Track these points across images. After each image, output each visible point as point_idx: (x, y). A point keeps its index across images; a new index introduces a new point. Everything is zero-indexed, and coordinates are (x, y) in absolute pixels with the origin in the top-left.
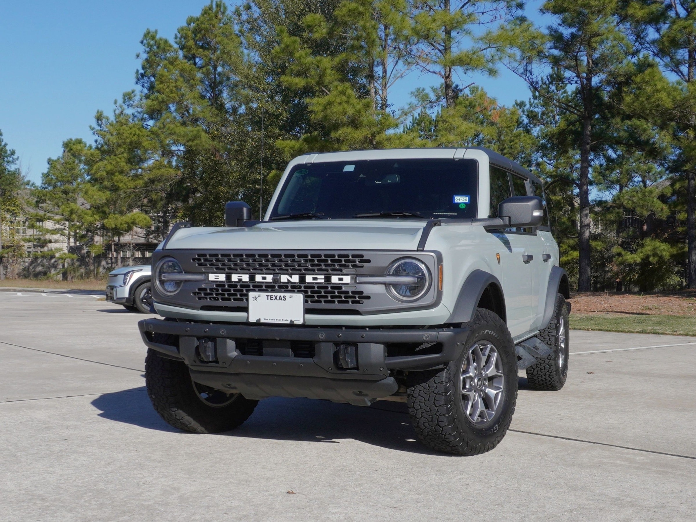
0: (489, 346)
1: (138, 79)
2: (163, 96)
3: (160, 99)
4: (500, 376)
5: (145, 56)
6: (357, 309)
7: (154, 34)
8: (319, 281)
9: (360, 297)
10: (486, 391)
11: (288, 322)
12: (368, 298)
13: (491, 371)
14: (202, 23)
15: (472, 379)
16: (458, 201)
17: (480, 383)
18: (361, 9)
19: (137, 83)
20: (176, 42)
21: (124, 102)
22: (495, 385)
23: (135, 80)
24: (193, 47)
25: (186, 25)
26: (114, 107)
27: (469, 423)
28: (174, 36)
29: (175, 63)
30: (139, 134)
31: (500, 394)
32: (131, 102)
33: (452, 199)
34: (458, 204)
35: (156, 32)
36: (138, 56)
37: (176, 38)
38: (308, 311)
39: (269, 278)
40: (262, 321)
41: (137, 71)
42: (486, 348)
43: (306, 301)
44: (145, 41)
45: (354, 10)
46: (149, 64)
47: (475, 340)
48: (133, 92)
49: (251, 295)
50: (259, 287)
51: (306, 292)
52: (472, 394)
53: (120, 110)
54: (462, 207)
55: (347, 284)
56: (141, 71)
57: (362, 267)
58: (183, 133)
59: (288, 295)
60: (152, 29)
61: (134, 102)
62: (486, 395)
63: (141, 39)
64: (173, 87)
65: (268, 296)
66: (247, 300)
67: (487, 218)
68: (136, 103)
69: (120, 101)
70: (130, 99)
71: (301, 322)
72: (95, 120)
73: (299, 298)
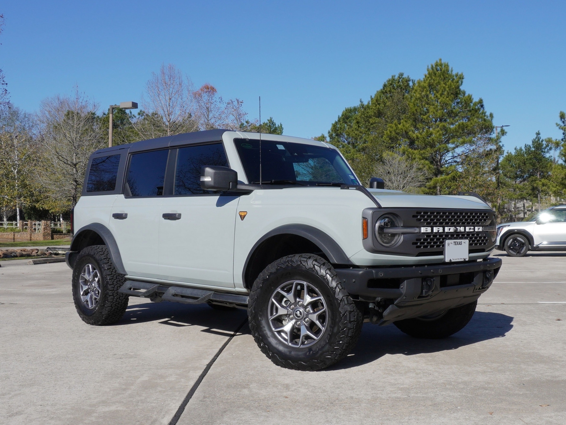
6: (485, 248)
8: (471, 230)
9: (486, 240)
11: (463, 260)
38: (471, 251)
39: (452, 229)
40: (453, 261)
43: (469, 244)
49: (447, 242)
50: (447, 236)
51: (468, 238)
55: (481, 232)
65: (454, 242)
66: (444, 246)
71: (468, 259)
73: (466, 243)
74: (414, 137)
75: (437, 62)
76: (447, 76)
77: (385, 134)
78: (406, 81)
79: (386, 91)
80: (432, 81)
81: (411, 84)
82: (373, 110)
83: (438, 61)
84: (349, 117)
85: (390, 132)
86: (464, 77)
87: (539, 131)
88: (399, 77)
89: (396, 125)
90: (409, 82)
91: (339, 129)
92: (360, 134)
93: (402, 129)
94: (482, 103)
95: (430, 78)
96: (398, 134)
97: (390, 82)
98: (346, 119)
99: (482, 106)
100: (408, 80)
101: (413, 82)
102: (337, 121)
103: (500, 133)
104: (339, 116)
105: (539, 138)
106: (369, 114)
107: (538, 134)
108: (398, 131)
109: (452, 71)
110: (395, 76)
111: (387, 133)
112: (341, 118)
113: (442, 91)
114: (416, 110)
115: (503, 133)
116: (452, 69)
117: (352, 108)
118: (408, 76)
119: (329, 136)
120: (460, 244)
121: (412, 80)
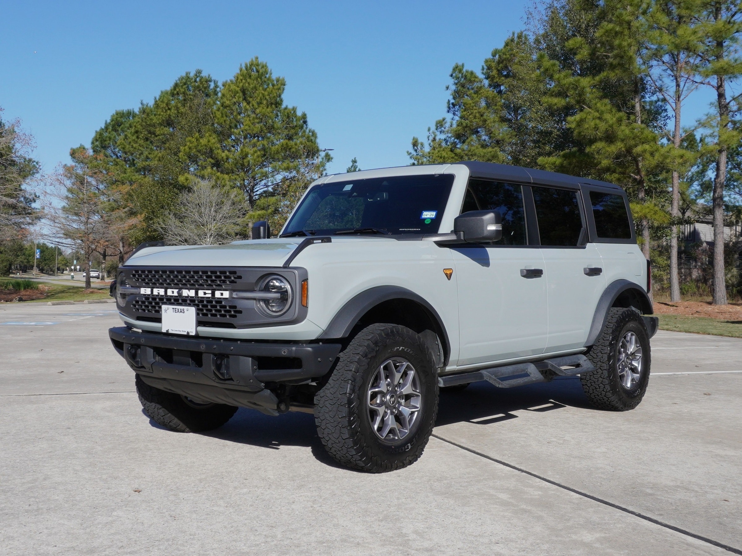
0: (405, 364)
1: (449, 108)
2: (467, 121)
3: (464, 124)
4: (417, 396)
5: (453, 87)
6: (232, 323)
7: (461, 67)
8: (207, 296)
9: (235, 312)
10: (400, 409)
11: (185, 333)
12: (240, 312)
13: (407, 389)
14: (504, 54)
15: (384, 394)
16: (425, 217)
17: (393, 399)
18: (618, 29)
19: (448, 112)
20: (483, 73)
21: (437, 129)
22: (412, 404)
23: (446, 109)
24: (496, 76)
25: (492, 57)
26: (428, 134)
27: (376, 438)
28: (481, 68)
29: (479, 92)
30: (444, 157)
31: (416, 413)
32: (443, 129)
33: (421, 214)
34: (425, 219)
35: (463, 65)
36: (447, 88)
37: (483, 69)
38: (200, 323)
39: (176, 292)
40: (170, 332)
41: (449, 101)
42: (402, 365)
43: (198, 314)
44: (454, 75)
45: (611, 30)
46: (457, 94)
47: (387, 356)
48: (444, 119)
49: (164, 307)
50: (170, 301)
51: (198, 306)
52: (381, 410)
53: (433, 136)
54: (427, 222)
55: (226, 299)
56: (452, 101)
57: (236, 282)
58: (482, 154)
59: (185, 308)
60: (460, 64)
61: (445, 128)
62: (400, 413)
63: (450, 73)
64: (476, 113)
65: (173, 309)
66: (161, 312)
67: (450, 232)
68: (447, 129)
69: (433, 128)
70: (442, 126)
71: (193, 333)
72: (411, 146)
73: (191, 312)
74: (223, 158)
75: (252, 61)
76: (266, 80)
77: (182, 150)
78: (207, 81)
79: (178, 92)
80: (247, 85)
81: (212, 85)
82: (161, 117)
83: (254, 60)
84: (122, 123)
85: (190, 148)
86: (286, 83)
87: (355, 158)
88: (196, 75)
89: (197, 140)
90: (210, 83)
91: (108, 139)
92: (140, 148)
93: (205, 145)
94: (306, 118)
95: (243, 81)
96: (199, 151)
97: (184, 81)
98: (116, 126)
99: (305, 122)
100: (208, 81)
101: (215, 83)
102: (103, 127)
103: (324, 158)
104: (106, 121)
105: (355, 166)
106: (154, 121)
107: (354, 161)
108: (199, 148)
109: (271, 74)
110: (190, 73)
111: (185, 150)
112: (110, 123)
113: (261, 99)
114: (225, 121)
115: (328, 158)
116: (271, 71)
117: (125, 111)
118: (209, 75)
119: (93, 148)
120: (182, 311)
121: (215, 81)
